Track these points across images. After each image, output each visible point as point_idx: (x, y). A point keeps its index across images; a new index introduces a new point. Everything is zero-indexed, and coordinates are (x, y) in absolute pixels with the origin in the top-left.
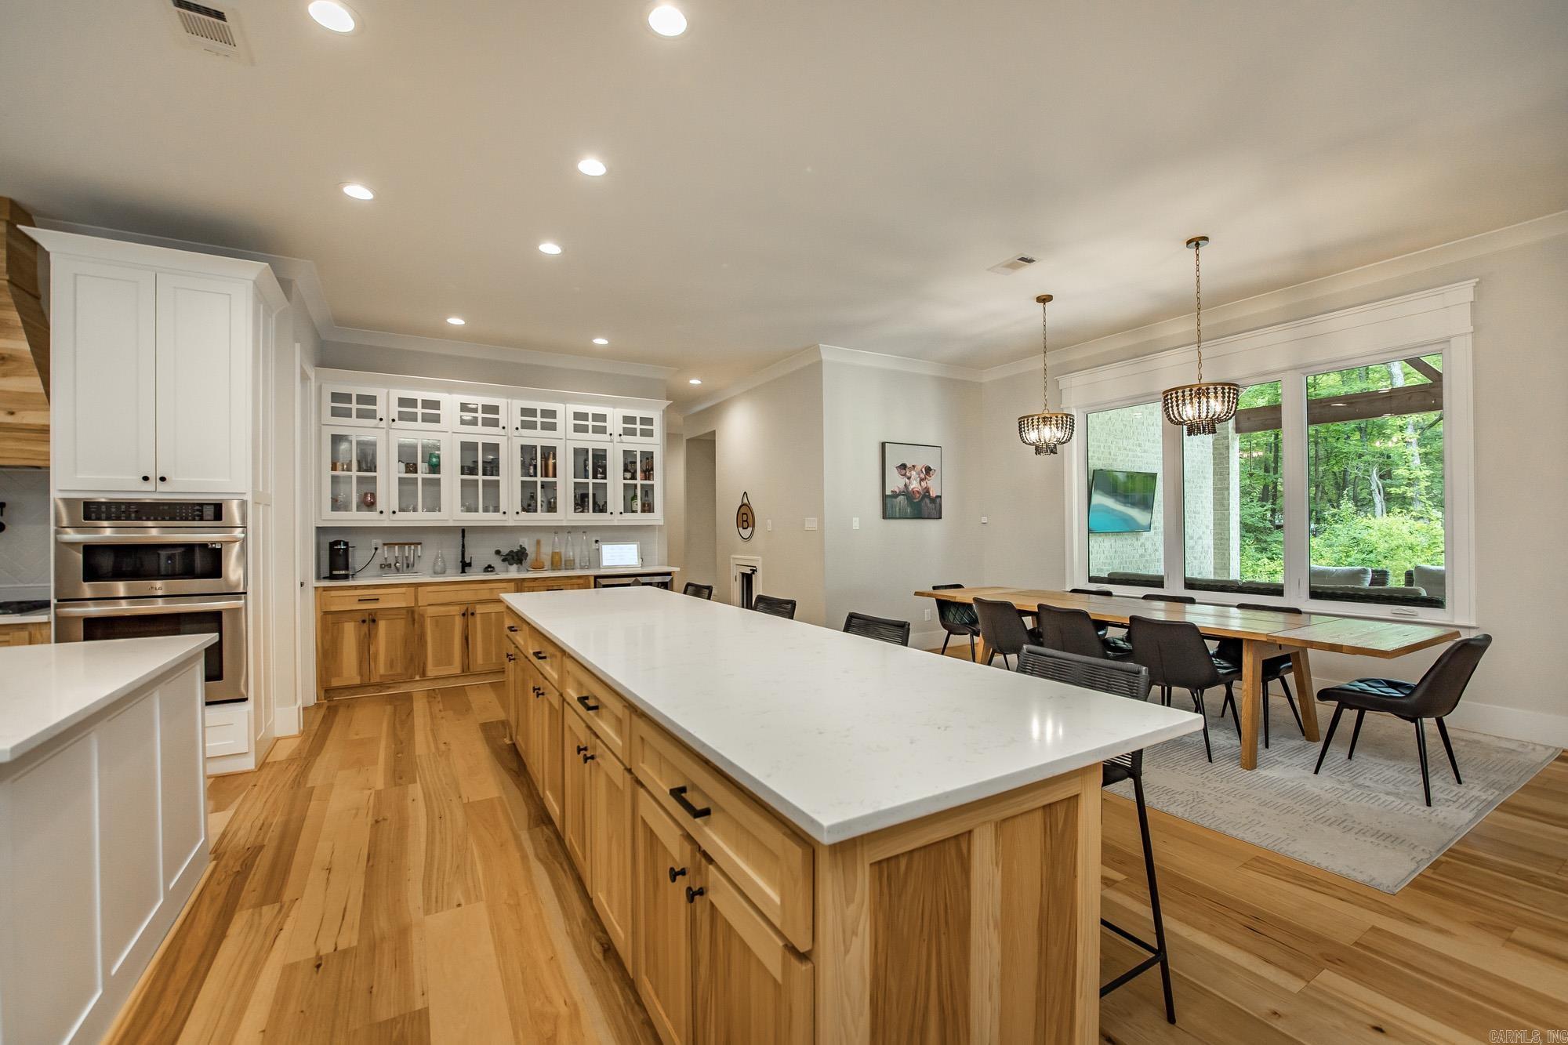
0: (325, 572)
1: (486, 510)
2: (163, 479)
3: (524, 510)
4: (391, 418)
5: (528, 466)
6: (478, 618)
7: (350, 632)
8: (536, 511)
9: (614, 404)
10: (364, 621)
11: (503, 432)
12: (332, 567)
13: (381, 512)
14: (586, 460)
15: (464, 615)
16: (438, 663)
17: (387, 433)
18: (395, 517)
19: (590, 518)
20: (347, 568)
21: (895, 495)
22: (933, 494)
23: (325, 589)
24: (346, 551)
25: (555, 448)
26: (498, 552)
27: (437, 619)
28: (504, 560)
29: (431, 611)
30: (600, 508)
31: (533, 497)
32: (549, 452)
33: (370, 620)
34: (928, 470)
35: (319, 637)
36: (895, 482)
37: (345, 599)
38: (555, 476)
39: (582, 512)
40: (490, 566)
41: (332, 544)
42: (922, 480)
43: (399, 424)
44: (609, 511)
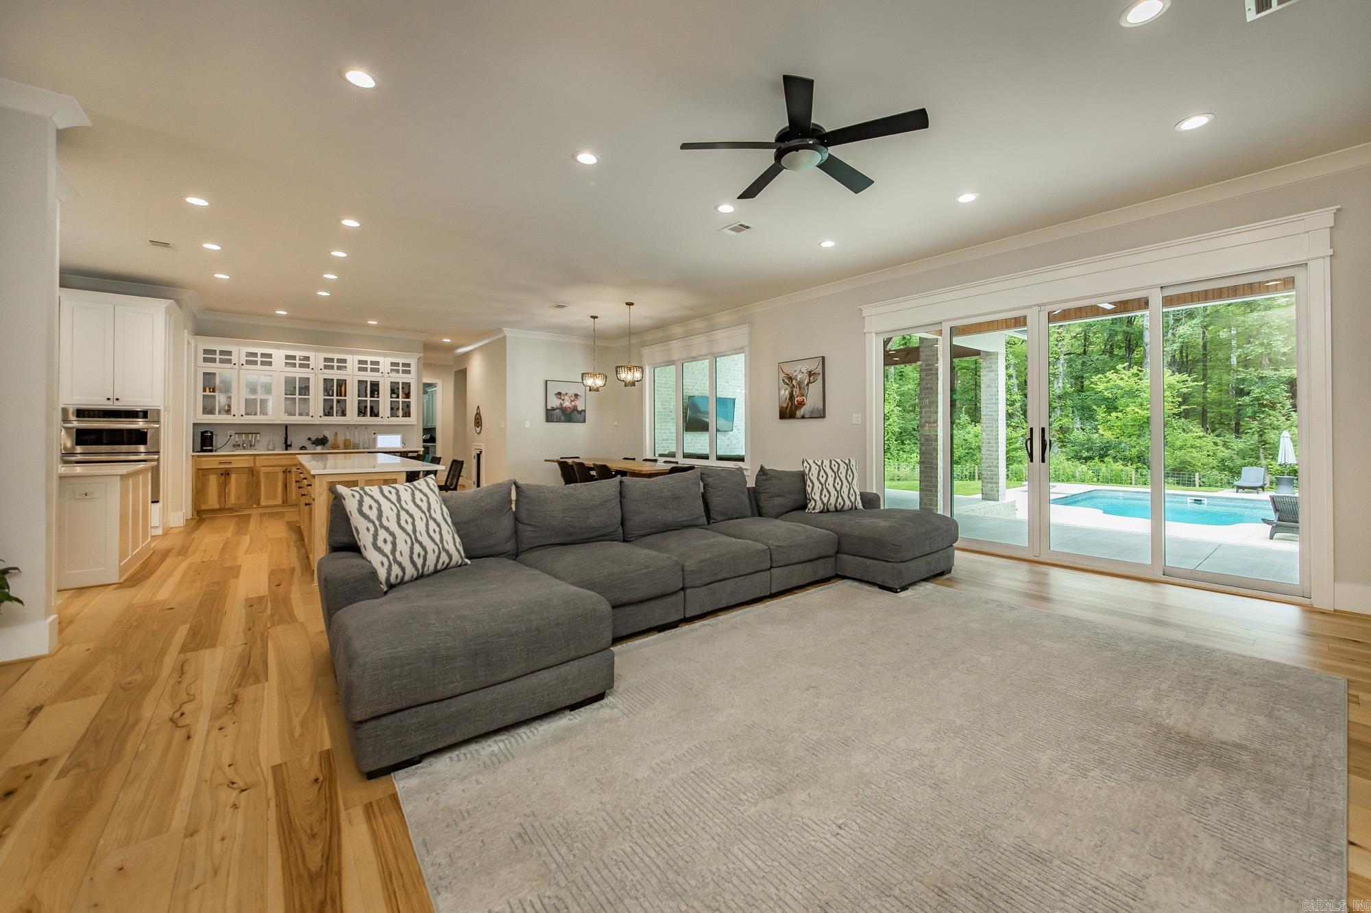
0: (198, 447)
1: (301, 414)
2: (117, 399)
3: (325, 415)
4: (241, 363)
5: (328, 390)
6: (293, 473)
7: (213, 481)
8: (333, 416)
9: (385, 355)
10: (222, 474)
11: (312, 371)
12: (202, 446)
13: (234, 415)
14: (366, 387)
15: (284, 472)
16: (268, 498)
17: (239, 371)
18: (243, 418)
19: (368, 420)
20: (212, 446)
21: (553, 409)
22: (579, 409)
23: (198, 456)
24: (211, 437)
25: (346, 380)
26: (309, 439)
27: (267, 475)
28: (313, 443)
29: (264, 470)
30: (375, 414)
31: (332, 408)
32: (342, 384)
33: (226, 474)
34: (576, 396)
35: (194, 483)
36: (554, 402)
37: (210, 461)
38: (345, 396)
39: (364, 416)
40: (303, 447)
41: (203, 433)
42: (572, 401)
43: (246, 366)
44: (380, 416)
